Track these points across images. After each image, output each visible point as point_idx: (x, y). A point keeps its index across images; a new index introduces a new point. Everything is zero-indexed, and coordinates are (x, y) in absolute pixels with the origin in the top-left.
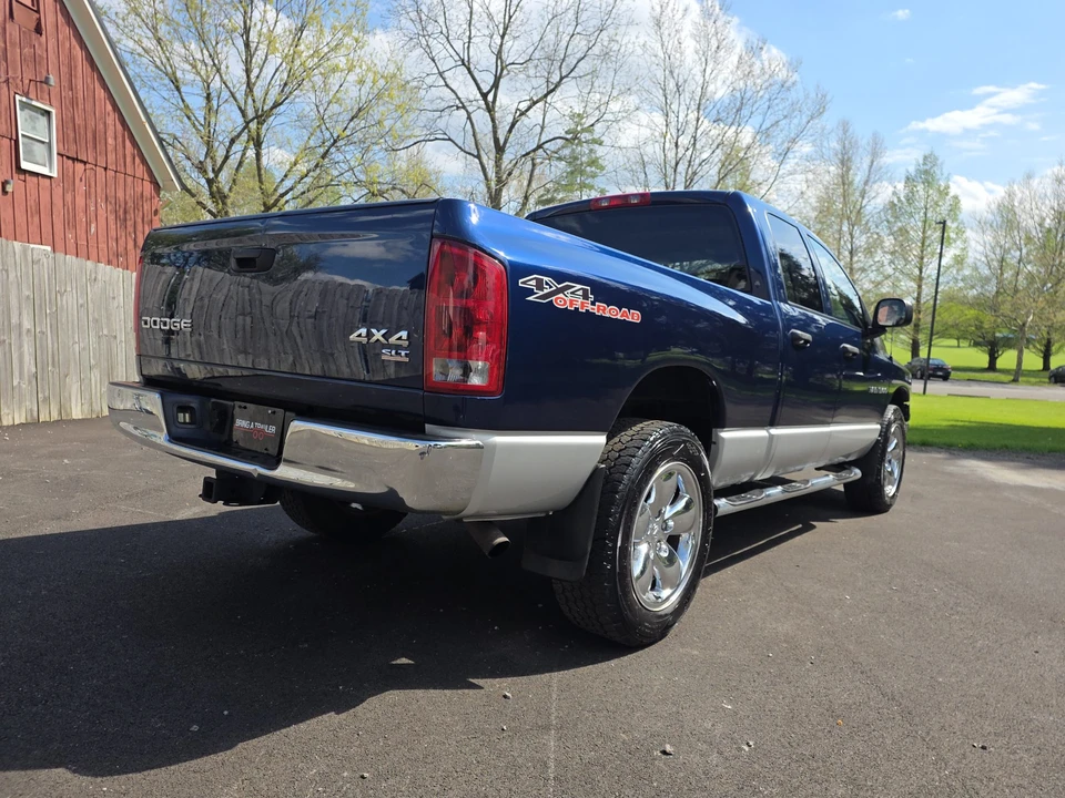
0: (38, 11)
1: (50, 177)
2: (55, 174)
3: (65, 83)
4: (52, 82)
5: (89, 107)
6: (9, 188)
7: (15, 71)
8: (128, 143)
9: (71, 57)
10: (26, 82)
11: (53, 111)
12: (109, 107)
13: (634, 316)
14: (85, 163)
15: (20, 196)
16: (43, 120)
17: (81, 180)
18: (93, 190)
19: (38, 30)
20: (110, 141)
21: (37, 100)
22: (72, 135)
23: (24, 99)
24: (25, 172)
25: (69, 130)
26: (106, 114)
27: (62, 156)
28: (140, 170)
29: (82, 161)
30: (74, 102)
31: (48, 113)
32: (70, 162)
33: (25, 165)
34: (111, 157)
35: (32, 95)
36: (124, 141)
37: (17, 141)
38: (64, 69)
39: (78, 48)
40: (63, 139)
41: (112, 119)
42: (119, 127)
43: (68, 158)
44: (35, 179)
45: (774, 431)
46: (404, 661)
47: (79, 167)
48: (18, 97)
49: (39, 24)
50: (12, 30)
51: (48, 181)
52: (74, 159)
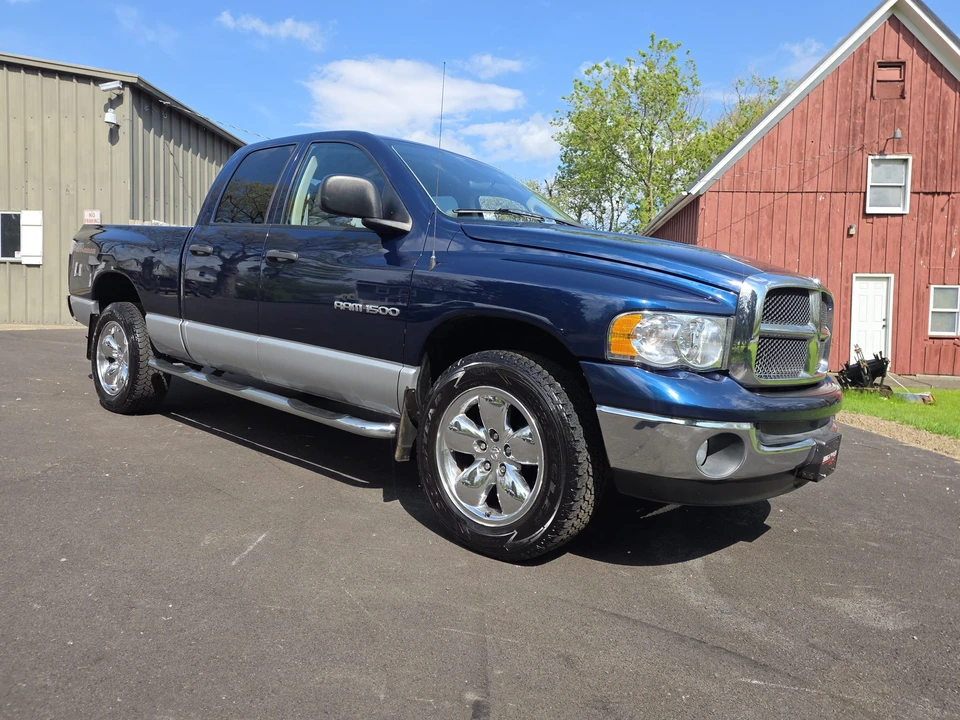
0: (903, 81)
1: (902, 215)
2: (907, 211)
3: (930, 129)
4: (900, 135)
6: (853, 231)
7: (871, 137)
9: (945, 104)
10: (883, 142)
11: (910, 158)
14: (948, 194)
15: (864, 235)
16: (899, 168)
17: (942, 210)
19: (903, 97)
21: (893, 153)
22: (932, 173)
23: (878, 157)
24: (872, 215)
25: (930, 170)
27: (919, 193)
29: (944, 193)
30: (939, 142)
31: (906, 161)
32: (930, 196)
33: (869, 210)
35: (888, 151)
37: (865, 193)
40: (920, 176)
43: (925, 193)
44: (884, 219)
47: (941, 199)
48: (870, 158)
49: (903, 91)
50: (874, 107)
51: (899, 219)
52: (933, 194)
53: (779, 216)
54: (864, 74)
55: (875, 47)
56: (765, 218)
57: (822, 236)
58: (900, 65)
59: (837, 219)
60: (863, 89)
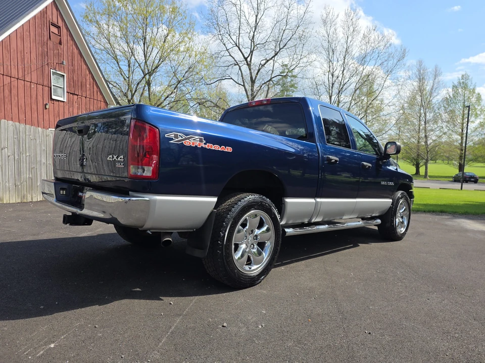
0: (60, 36)
1: (64, 102)
2: (66, 101)
3: (70, 64)
4: (65, 64)
5: (80, 72)
6: (47, 107)
7: (51, 60)
8: (95, 87)
9: (73, 53)
10: (55, 64)
11: (65, 75)
12: (88, 72)
13: (229, 149)
14: (77, 95)
15: (51, 110)
16: (62, 79)
17: (76, 102)
18: (81, 106)
19: (60, 43)
20: (88, 86)
21: (59, 71)
22: (72, 84)
23: (54, 71)
24: (54, 100)
25: (72, 83)
26: (86, 75)
27: (68, 93)
28: (100, 97)
29: (76, 95)
30: (73, 71)
31: (63, 76)
32: (72, 95)
33: (54, 97)
34: (88, 93)
35: (57, 69)
36: (93, 86)
37: (51, 88)
38: (70, 58)
39: (76, 49)
40: (69, 86)
41: (88, 77)
42: (91, 80)
43: (71, 93)
44: (58, 103)
45: (319, 200)
46: (138, 289)
47: (75, 97)
48: (52, 70)
49: (60, 41)
50: (50, 44)
51: (63, 103)
52: (73, 94)
53: (14, 92)
54: (46, 25)
55: (49, 13)
56: (7, 92)
57: (34, 107)
58: (58, 27)
59: (40, 98)
60: (46, 33)
